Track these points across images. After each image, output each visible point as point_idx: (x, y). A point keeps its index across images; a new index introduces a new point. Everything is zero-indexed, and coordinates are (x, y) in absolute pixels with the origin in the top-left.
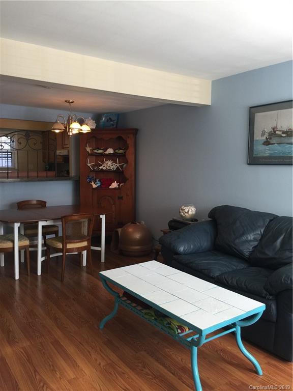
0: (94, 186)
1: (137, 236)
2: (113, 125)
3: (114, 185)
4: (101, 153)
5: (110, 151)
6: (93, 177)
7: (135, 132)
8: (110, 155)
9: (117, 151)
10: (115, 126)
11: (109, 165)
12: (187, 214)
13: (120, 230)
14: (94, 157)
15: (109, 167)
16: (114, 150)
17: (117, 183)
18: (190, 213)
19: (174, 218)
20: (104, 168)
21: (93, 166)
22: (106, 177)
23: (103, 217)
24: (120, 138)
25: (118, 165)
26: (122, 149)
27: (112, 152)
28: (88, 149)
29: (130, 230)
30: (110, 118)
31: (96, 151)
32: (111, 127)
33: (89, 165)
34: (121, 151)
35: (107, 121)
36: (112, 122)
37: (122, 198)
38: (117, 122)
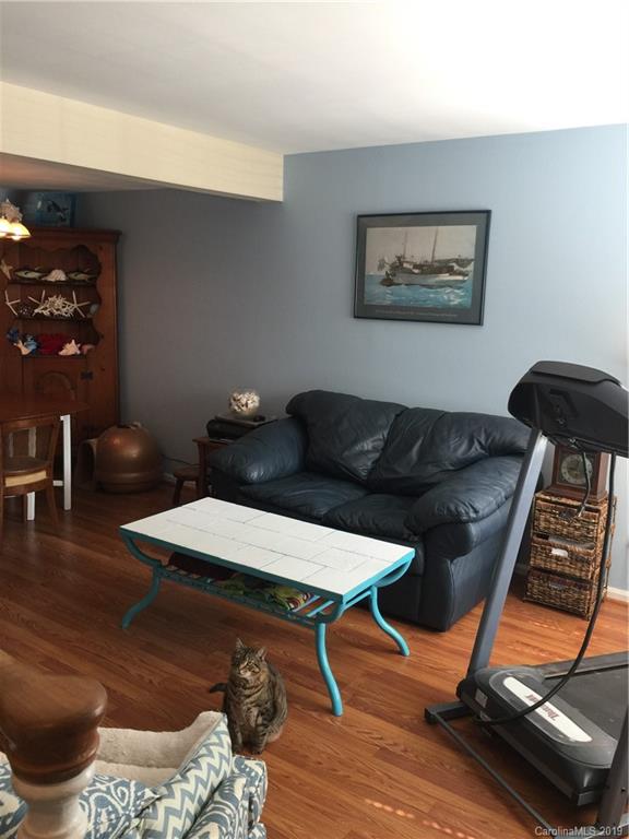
0: (25, 351)
2: (63, 220)
3: (71, 349)
4: (34, 279)
5: (58, 275)
6: (18, 331)
7: (114, 237)
8: (58, 284)
9: (72, 276)
10: (68, 222)
11: (58, 306)
12: (244, 408)
13: (94, 442)
14: (19, 287)
15: (58, 310)
16: (66, 274)
17: (76, 343)
21: (16, 307)
23: (66, 420)
24: (82, 248)
25: (76, 306)
26: (83, 272)
27: (63, 279)
28: (6, 270)
29: (117, 441)
31: (22, 274)
33: (9, 304)
34: (81, 276)
37: (90, 375)
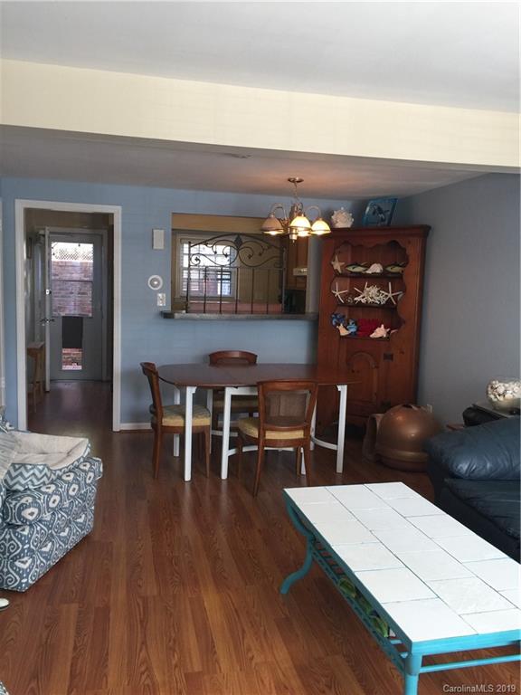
0: (344, 332)
1: (412, 431)
2: (382, 220)
3: (380, 332)
4: (360, 273)
5: (376, 268)
6: (344, 316)
7: (424, 232)
8: (374, 276)
9: (389, 269)
10: (386, 222)
11: (372, 294)
12: (501, 398)
13: (379, 417)
14: (348, 280)
15: (372, 298)
16: (384, 267)
17: (385, 328)
18: (509, 395)
19: (477, 404)
20: (363, 301)
21: (345, 296)
22: (367, 317)
23: (343, 389)
24: (394, 245)
25: (390, 295)
26: (398, 266)
27: (378, 271)
28: (337, 266)
29: (400, 418)
30: (379, 209)
31: (350, 269)
32: (379, 225)
33: (337, 293)
34: (396, 269)
35: (374, 213)
36: (380, 216)
37: (391, 357)
38: (391, 215)
